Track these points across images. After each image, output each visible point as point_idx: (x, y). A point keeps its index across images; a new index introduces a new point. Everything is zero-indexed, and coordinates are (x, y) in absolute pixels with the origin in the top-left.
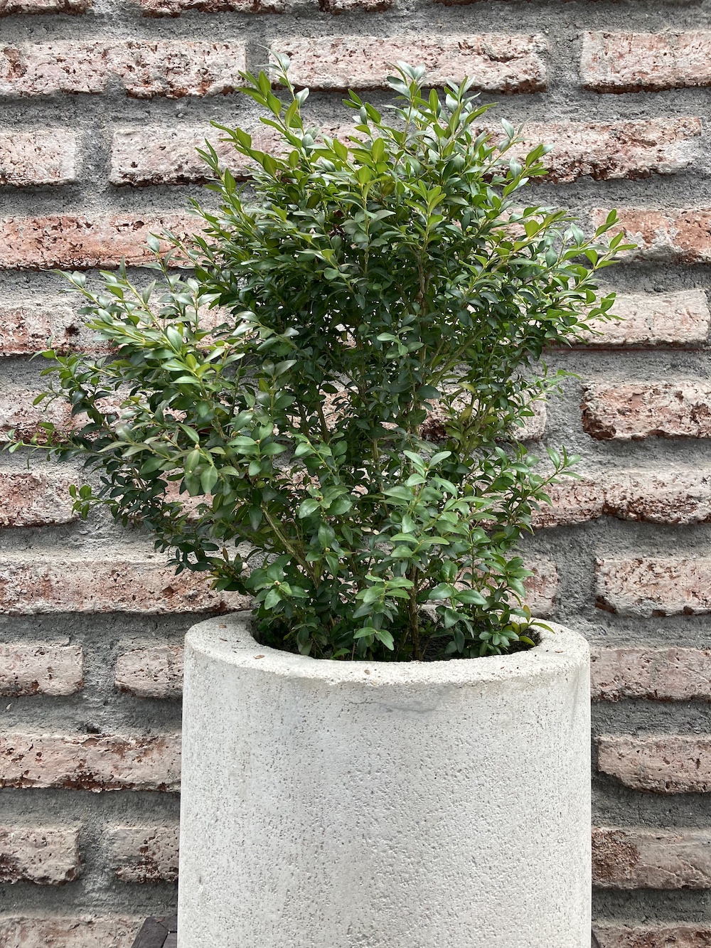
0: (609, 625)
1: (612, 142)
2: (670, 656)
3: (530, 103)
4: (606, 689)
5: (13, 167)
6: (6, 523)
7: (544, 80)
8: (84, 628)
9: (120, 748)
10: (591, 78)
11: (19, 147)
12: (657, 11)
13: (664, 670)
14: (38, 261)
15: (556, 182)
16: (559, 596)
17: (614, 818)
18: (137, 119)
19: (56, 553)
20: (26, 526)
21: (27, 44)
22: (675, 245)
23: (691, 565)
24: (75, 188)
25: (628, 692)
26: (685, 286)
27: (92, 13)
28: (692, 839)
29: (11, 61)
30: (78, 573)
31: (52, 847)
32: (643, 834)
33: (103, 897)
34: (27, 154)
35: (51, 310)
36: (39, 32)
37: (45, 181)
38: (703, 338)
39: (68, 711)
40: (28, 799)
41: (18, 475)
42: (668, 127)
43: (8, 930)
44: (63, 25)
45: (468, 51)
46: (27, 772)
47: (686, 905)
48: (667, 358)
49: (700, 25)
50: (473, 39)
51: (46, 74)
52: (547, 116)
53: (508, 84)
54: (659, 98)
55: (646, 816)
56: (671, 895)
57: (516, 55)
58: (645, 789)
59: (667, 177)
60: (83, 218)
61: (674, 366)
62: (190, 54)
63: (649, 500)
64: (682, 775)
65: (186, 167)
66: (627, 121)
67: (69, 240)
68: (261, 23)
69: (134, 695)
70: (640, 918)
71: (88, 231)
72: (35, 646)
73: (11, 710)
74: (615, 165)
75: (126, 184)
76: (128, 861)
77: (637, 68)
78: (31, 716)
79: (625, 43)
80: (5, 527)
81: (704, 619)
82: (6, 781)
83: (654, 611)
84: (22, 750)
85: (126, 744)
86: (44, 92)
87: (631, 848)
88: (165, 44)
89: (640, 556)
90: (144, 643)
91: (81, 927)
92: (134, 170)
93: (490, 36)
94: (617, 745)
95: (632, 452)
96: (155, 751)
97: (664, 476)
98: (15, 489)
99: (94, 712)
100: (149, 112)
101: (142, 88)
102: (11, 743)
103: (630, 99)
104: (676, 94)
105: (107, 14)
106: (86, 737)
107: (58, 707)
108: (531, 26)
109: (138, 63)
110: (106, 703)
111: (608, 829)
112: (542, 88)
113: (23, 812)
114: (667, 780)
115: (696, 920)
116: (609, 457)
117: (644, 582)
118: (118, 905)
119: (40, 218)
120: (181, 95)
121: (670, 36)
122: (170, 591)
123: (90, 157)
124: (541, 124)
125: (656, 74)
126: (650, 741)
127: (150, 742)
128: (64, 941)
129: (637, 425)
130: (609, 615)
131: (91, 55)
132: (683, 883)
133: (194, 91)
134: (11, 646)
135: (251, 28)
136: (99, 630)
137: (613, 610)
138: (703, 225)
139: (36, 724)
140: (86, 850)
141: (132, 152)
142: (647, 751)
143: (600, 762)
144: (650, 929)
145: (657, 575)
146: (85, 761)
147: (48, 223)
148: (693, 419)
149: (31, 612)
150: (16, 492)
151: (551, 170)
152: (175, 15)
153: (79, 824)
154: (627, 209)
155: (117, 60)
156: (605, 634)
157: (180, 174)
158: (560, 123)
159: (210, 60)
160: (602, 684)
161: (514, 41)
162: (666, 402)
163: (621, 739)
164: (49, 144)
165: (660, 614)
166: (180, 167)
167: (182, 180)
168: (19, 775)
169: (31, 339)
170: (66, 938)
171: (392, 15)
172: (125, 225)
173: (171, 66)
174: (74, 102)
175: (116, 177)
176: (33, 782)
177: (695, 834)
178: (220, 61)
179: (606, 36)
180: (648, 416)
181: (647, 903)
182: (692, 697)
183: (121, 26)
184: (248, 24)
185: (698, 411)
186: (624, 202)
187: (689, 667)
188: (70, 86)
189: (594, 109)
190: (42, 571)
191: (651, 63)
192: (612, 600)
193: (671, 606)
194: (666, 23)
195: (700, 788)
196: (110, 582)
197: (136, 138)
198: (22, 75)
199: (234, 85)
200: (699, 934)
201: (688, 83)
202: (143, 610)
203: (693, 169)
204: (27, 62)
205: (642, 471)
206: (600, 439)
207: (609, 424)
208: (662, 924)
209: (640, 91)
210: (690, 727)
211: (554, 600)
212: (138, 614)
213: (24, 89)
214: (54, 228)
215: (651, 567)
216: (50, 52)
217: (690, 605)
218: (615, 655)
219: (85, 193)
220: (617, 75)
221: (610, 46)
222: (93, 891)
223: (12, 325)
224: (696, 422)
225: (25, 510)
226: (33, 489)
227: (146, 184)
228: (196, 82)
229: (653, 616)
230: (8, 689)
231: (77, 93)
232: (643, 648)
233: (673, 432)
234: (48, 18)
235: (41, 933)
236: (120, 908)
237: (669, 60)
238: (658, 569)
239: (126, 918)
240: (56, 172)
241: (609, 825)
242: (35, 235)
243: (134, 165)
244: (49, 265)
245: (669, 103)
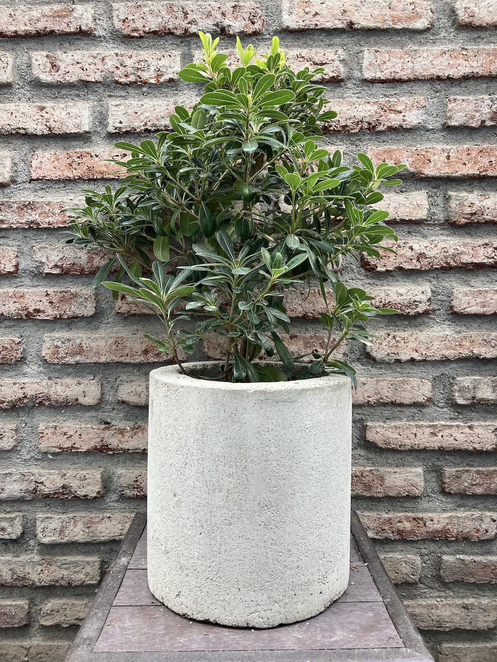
0: (372, 367)
1: (379, 111)
2: (403, 382)
3: (336, 88)
4: (370, 399)
5: (55, 123)
6: (58, 316)
7: (342, 76)
8: (101, 371)
9: (122, 432)
10: (368, 75)
11: (58, 113)
12: (405, 36)
13: (400, 389)
14: (70, 176)
15: (349, 133)
16: (347, 352)
17: (373, 463)
18: (121, 96)
19: (85, 332)
20: (69, 318)
21: (59, 53)
22: (411, 167)
23: (415, 336)
24: (89, 135)
25: (381, 401)
26: (416, 189)
27: (95, 36)
28: (411, 472)
29: (50, 62)
30: (97, 342)
31: (89, 480)
32: (387, 470)
33: (116, 505)
34: (63, 117)
35: (78, 203)
36: (65, 45)
37: (72, 132)
38: (425, 218)
39: (93, 413)
40: (75, 458)
41: (63, 291)
42: (408, 103)
43: (67, 523)
44: (79, 42)
45: (302, 59)
46: (74, 444)
47: (408, 504)
48: (406, 228)
49: (428, 44)
50: (304, 52)
51: (71, 71)
52: (345, 95)
53: (323, 78)
54: (405, 86)
55: (389, 462)
56: (401, 500)
57: (328, 62)
58: (389, 448)
59: (407, 130)
60: (93, 152)
61: (409, 232)
62: (150, 60)
63: (394, 303)
64: (408, 441)
65: (149, 124)
66: (387, 99)
67: (86, 164)
68: (189, 42)
69: (128, 405)
70: (385, 511)
71: (97, 159)
72: (75, 381)
73: (64, 413)
74: (380, 123)
75: (116, 133)
76: (128, 487)
77: (393, 70)
78: (75, 416)
79: (387, 56)
80: (58, 319)
81: (421, 364)
82: (64, 448)
83: (395, 360)
84: (71, 433)
85: (124, 429)
86: (71, 81)
87: (381, 477)
88: (136, 54)
89: (389, 332)
90: (133, 378)
91: (105, 520)
92: (120, 125)
93: (314, 50)
94: (375, 427)
95: (386, 278)
96: (140, 432)
97: (402, 290)
98: (62, 299)
99: (107, 413)
100: (128, 92)
101: (124, 79)
102: (65, 429)
103: (389, 86)
104: (414, 84)
105: (103, 35)
106: (104, 426)
107: (89, 411)
108: (337, 45)
109: (121, 65)
110: (113, 409)
111: (370, 468)
112: (342, 80)
113: (74, 464)
114: (400, 444)
115: (413, 512)
116: (374, 281)
117: (391, 345)
118: (123, 509)
119: (70, 151)
120: (146, 83)
121: (411, 51)
122: (146, 352)
123: (96, 117)
124: (341, 100)
125: (403, 73)
126: (392, 425)
127: (137, 429)
128: (96, 527)
129: (389, 264)
130: (373, 362)
131: (96, 60)
132: (407, 494)
133: (153, 81)
134: (63, 381)
135: (183, 44)
136: (109, 372)
137: (374, 359)
138: (426, 156)
139: (77, 420)
140: (107, 483)
141: (119, 115)
142: (390, 430)
143: (367, 436)
144: (391, 515)
145: (397, 342)
146: (104, 438)
147: (75, 155)
148: (418, 260)
149: (73, 363)
150: (62, 300)
151: (346, 126)
152: (141, 37)
153: (102, 469)
154: (386, 147)
155: (110, 63)
156: (370, 371)
157: (146, 127)
158: (351, 100)
159: (161, 63)
160: (368, 397)
161: (326, 54)
162: (404, 252)
163: (377, 424)
164: (74, 111)
165: (398, 361)
166: (146, 124)
167: (146, 130)
168: (70, 445)
169: (68, 218)
170: (97, 525)
171: (260, 38)
172: (116, 156)
173: (140, 67)
174: (86, 86)
175: (111, 129)
176: (78, 448)
177: (413, 470)
178: (167, 64)
179: (376, 51)
180: (394, 259)
181: (389, 504)
182: (414, 403)
183: (111, 43)
184: (181, 42)
185: (421, 256)
186: (385, 143)
187: (413, 388)
188: (84, 78)
189: (370, 92)
190: (78, 341)
191: (401, 67)
192: (374, 354)
193: (404, 357)
194: (410, 43)
195: (416, 447)
196: (114, 347)
197: (122, 107)
198: (57, 71)
199: (175, 78)
200: (414, 519)
201: (420, 78)
202: (132, 361)
203: (421, 126)
204: (60, 64)
205: (390, 288)
206: (369, 271)
207: (374, 263)
208: (396, 514)
209: (394, 82)
210: (412, 418)
211: (344, 354)
212: (130, 363)
213: (59, 79)
214: (79, 157)
215: (394, 337)
216: (72, 58)
217: (414, 357)
218: (375, 382)
219: (94, 138)
220: (382, 73)
221: (379, 57)
222: (110, 502)
223: (57, 211)
224: (420, 262)
225: (68, 310)
226: (71, 298)
227: (127, 133)
228: (154, 76)
229: (395, 362)
230: (62, 402)
231: (88, 82)
232: (389, 378)
233: (407, 267)
234: (71, 37)
235: (84, 523)
236: (124, 510)
237: (410, 65)
238: (398, 339)
239: (127, 514)
240: (78, 127)
241: (371, 467)
242: (69, 161)
243: (121, 123)
244: (76, 178)
245: (410, 89)
